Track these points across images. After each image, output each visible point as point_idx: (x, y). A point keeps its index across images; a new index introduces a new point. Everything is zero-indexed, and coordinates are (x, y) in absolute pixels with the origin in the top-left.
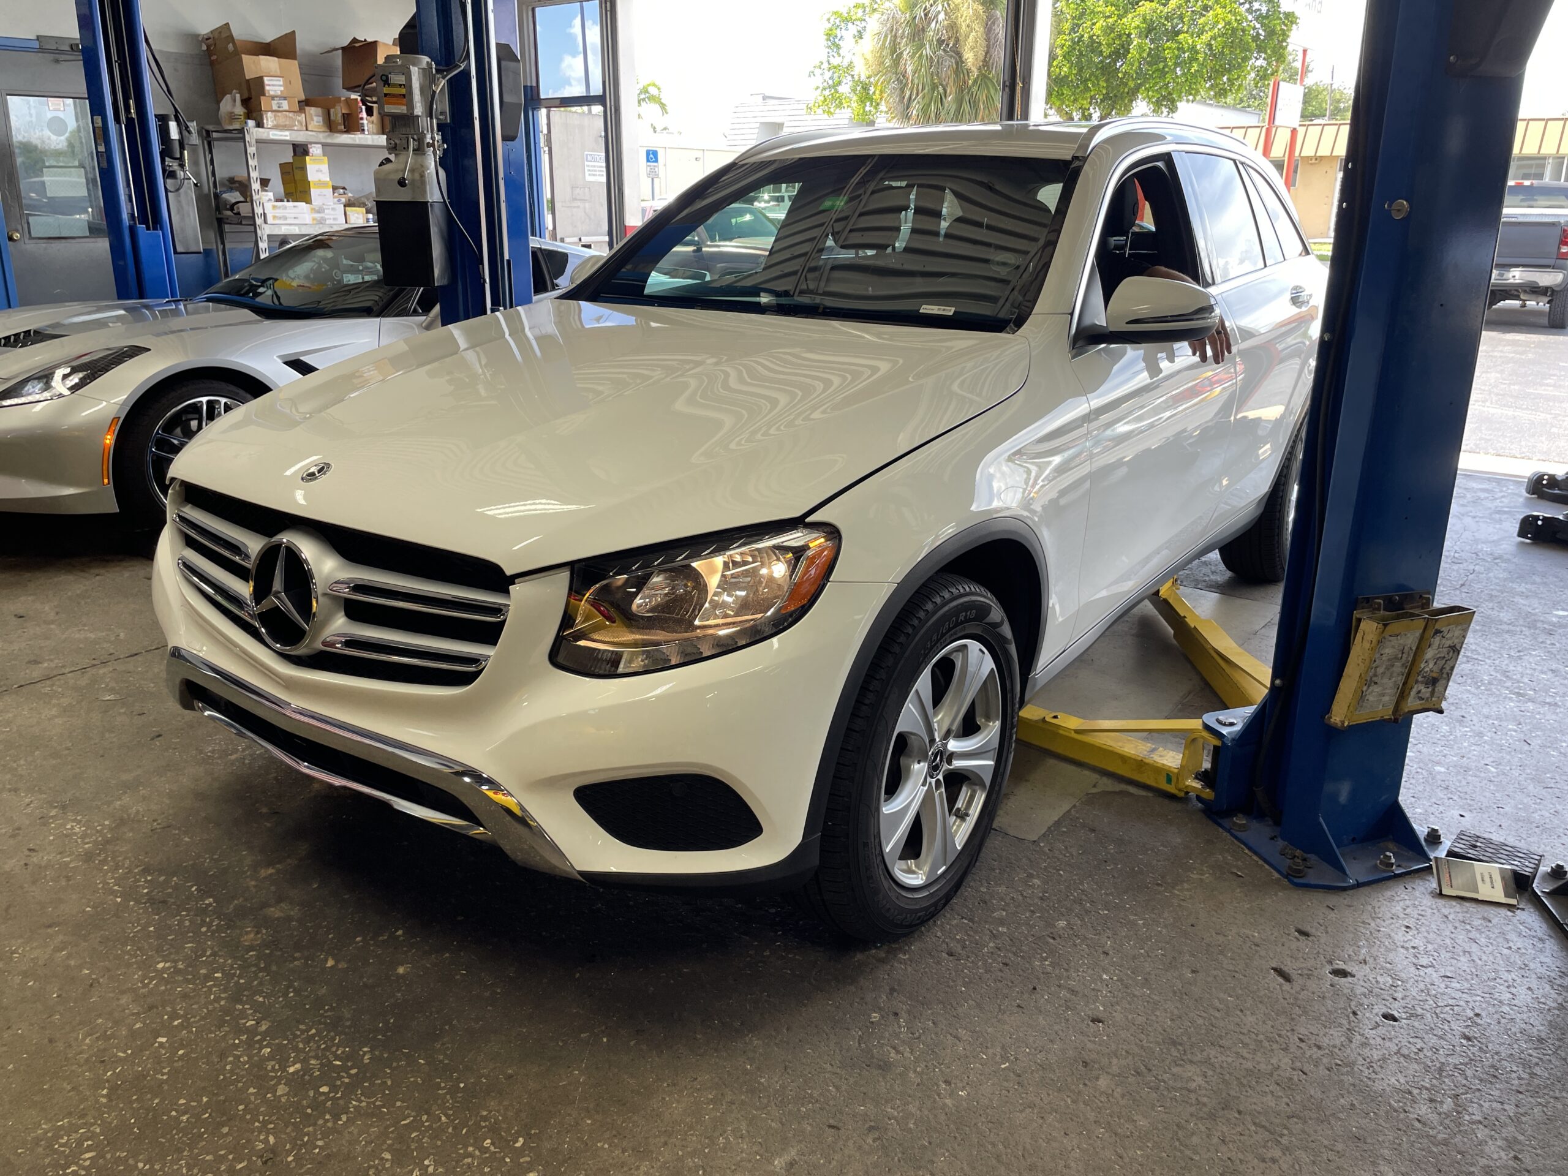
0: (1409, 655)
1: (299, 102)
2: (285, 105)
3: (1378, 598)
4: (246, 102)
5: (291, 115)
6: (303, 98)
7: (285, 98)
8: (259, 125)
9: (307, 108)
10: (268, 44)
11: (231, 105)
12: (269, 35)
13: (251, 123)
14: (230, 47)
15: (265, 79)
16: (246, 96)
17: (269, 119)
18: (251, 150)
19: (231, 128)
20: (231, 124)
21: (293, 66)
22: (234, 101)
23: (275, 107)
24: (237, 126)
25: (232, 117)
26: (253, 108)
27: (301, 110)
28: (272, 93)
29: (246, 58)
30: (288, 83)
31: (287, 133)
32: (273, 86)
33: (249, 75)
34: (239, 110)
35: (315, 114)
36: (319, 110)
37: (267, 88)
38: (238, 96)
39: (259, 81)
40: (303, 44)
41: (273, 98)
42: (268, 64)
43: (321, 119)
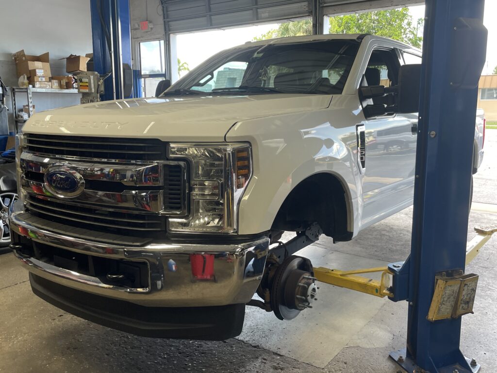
0: (456, 294)
1: (49, 78)
2: (44, 79)
3: (444, 272)
4: (28, 78)
5: (46, 83)
6: (51, 76)
7: (44, 77)
8: (34, 87)
9: (52, 80)
10: (38, 57)
11: (23, 79)
12: (39, 53)
13: (31, 86)
14: (24, 58)
15: (37, 70)
16: (29, 76)
17: (37, 85)
18: (30, 96)
19: (22, 87)
20: (23, 86)
21: (47, 65)
22: (24, 78)
23: (40, 80)
24: (25, 87)
25: (23, 84)
26: (31, 80)
27: (50, 81)
28: (39, 75)
29: (30, 63)
30: (45, 71)
31: (44, 89)
32: (40, 73)
33: (31, 68)
34: (26, 81)
35: (55, 83)
36: (57, 81)
37: (37, 73)
38: (26, 76)
39: (34, 71)
40: (51, 57)
41: (39, 77)
42: (38, 64)
43: (57, 84)
